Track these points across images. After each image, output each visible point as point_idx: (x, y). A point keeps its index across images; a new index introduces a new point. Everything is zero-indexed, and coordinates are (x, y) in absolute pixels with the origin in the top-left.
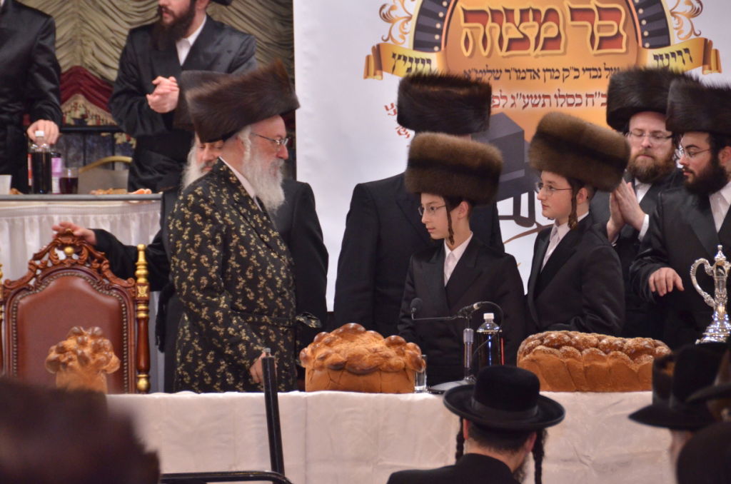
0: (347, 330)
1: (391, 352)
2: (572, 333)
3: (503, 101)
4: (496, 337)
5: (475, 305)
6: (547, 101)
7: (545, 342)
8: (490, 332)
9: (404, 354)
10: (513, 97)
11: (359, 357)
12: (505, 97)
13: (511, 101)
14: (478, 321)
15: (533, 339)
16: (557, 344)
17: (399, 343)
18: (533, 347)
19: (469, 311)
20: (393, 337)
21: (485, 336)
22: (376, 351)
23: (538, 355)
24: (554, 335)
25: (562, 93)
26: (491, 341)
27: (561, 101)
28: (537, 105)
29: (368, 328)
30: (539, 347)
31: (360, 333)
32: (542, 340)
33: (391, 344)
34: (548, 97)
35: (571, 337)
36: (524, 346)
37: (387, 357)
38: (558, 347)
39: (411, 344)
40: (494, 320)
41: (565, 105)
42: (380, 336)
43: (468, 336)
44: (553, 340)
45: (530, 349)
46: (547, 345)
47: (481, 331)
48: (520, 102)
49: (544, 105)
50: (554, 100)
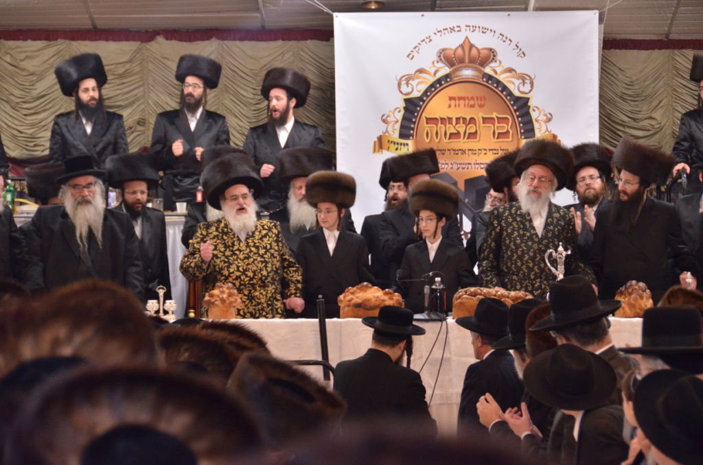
0: (363, 286)
1: (386, 298)
2: (482, 288)
3: (446, 166)
4: (441, 291)
5: (431, 274)
6: (470, 166)
7: (468, 293)
8: (439, 288)
9: (392, 299)
10: (452, 164)
11: (369, 300)
12: (447, 164)
13: (450, 166)
14: (432, 282)
15: (461, 292)
16: (474, 294)
17: (390, 293)
18: (461, 296)
19: (427, 276)
20: (387, 290)
21: (436, 290)
22: (378, 297)
23: (465, 300)
24: (472, 289)
25: (477, 162)
26: (439, 292)
27: (477, 166)
28: (464, 168)
29: (374, 285)
30: (465, 296)
31: (370, 287)
32: (466, 292)
33: (386, 294)
34: (470, 164)
35: (481, 290)
36: (456, 295)
37: (383, 301)
38: (475, 296)
39: (396, 294)
40: (441, 282)
41: (479, 168)
42: (380, 289)
43: (427, 289)
44: (472, 293)
45: (460, 297)
46: (469, 295)
47: (434, 287)
48: (455, 167)
49: (468, 168)
50: (473, 166)
